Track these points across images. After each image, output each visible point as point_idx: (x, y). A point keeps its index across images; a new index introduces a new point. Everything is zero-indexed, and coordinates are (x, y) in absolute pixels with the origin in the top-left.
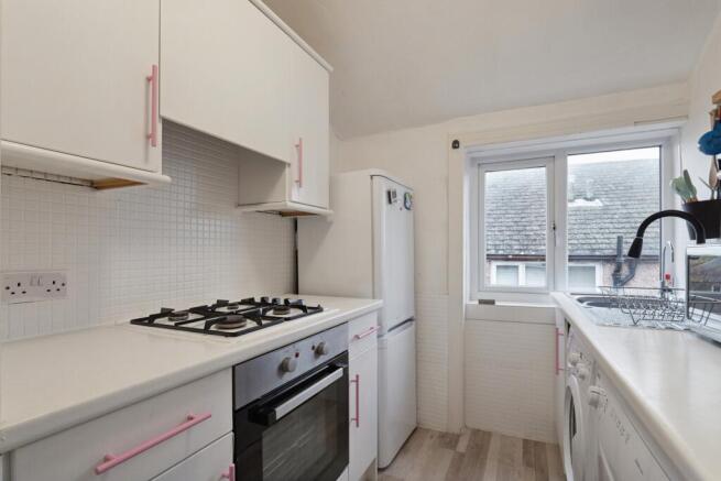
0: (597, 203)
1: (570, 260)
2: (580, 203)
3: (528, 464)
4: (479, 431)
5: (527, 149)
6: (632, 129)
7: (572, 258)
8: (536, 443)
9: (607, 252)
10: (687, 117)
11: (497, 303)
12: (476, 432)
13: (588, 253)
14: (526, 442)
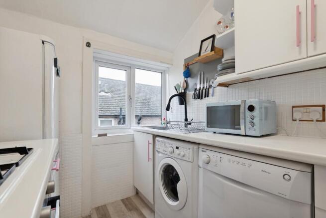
0: (109, 94)
1: (99, 117)
2: (103, 93)
3: (130, 210)
4: (98, 207)
5: (123, 60)
6: (159, 64)
7: (100, 117)
8: (127, 199)
9: (116, 114)
10: (172, 64)
11: (108, 135)
12: (97, 209)
13: (109, 114)
14: (122, 200)
